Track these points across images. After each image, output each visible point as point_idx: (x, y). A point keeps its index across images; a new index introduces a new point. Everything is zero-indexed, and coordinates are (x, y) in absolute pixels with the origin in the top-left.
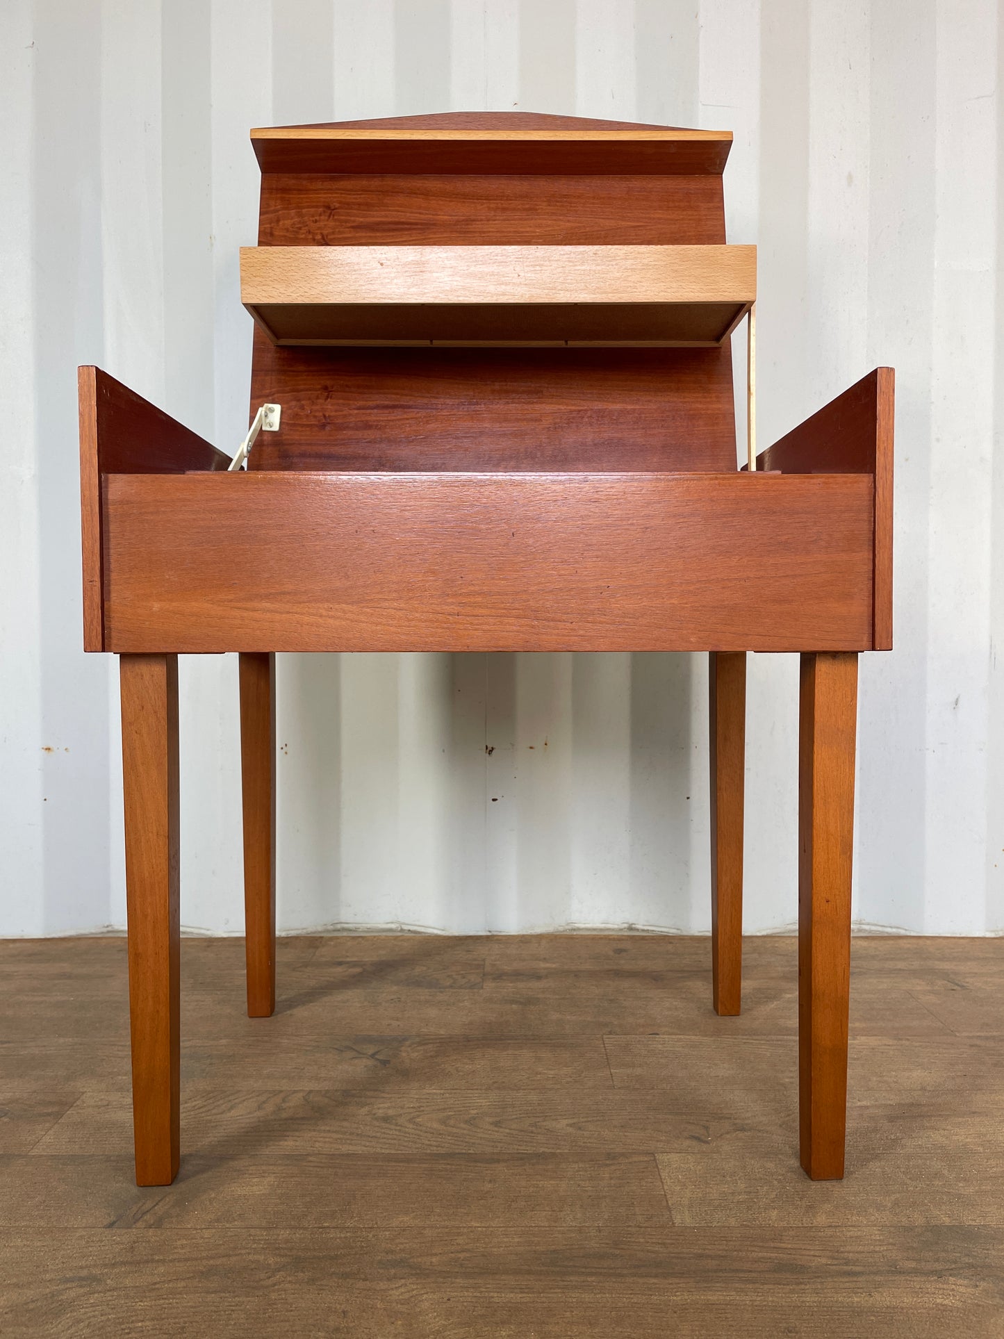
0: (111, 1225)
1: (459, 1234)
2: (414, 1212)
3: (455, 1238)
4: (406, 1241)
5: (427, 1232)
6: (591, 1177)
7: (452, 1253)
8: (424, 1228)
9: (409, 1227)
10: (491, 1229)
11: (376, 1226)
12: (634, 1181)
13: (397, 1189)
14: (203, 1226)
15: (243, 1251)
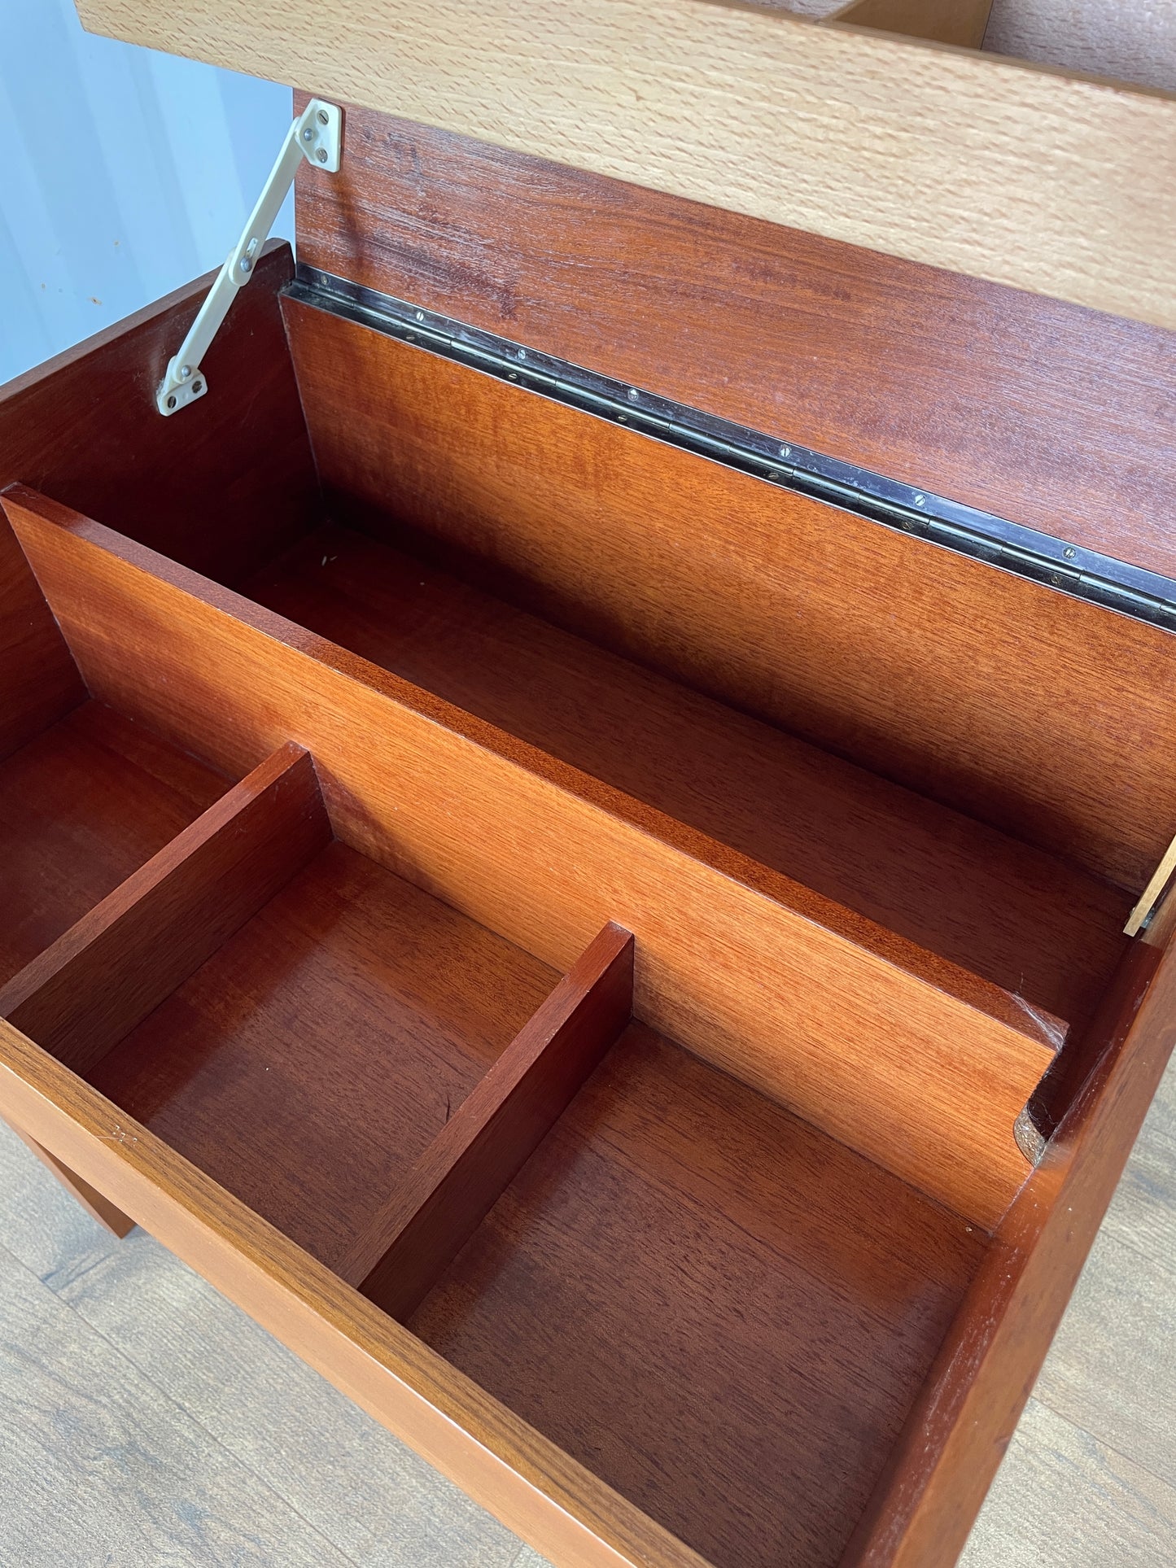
0: (44, 1279)
1: (272, 1509)
2: (264, 1439)
3: (264, 1512)
4: (225, 1486)
5: (251, 1482)
6: (456, 1501)
7: (244, 1536)
8: (253, 1474)
9: (242, 1462)
10: (302, 1523)
11: (219, 1439)
12: (488, 1540)
13: (278, 1387)
14: (103, 1333)
15: (104, 1400)
